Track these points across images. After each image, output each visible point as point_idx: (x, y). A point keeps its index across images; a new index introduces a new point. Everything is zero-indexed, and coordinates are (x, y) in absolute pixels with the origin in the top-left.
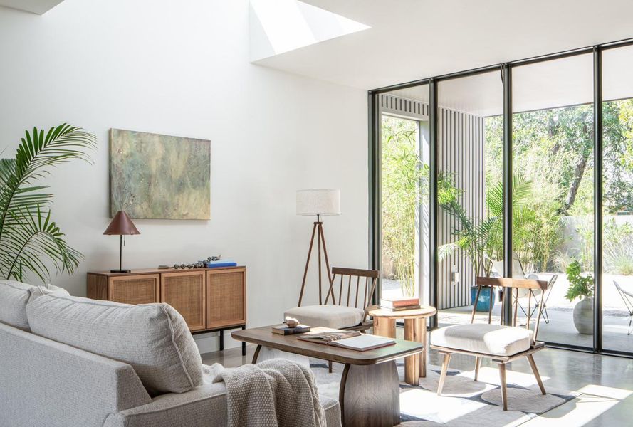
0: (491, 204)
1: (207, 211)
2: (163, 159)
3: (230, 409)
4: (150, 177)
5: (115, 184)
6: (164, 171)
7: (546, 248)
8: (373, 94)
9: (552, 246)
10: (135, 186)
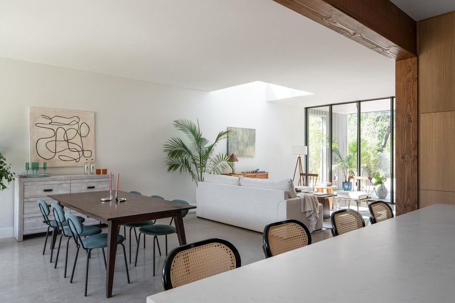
0: (351, 150)
1: (254, 153)
2: (242, 136)
3: (302, 202)
4: (239, 142)
5: (229, 145)
6: (242, 140)
7: (373, 167)
8: (306, 109)
9: (375, 166)
10: (235, 145)
